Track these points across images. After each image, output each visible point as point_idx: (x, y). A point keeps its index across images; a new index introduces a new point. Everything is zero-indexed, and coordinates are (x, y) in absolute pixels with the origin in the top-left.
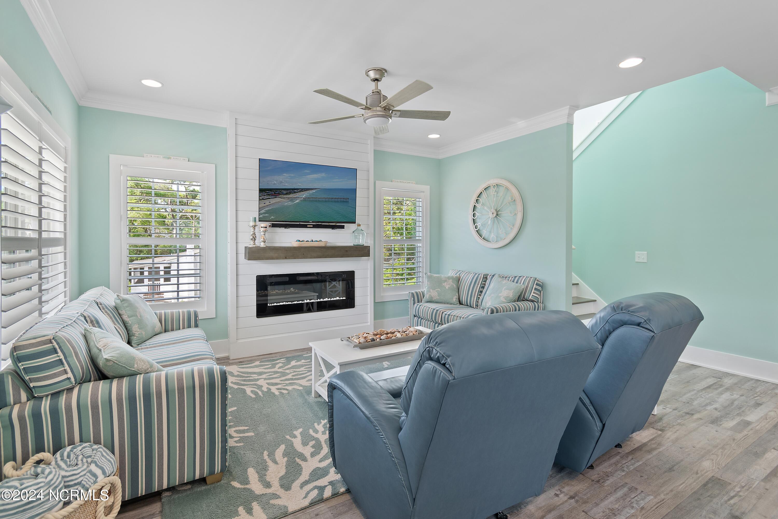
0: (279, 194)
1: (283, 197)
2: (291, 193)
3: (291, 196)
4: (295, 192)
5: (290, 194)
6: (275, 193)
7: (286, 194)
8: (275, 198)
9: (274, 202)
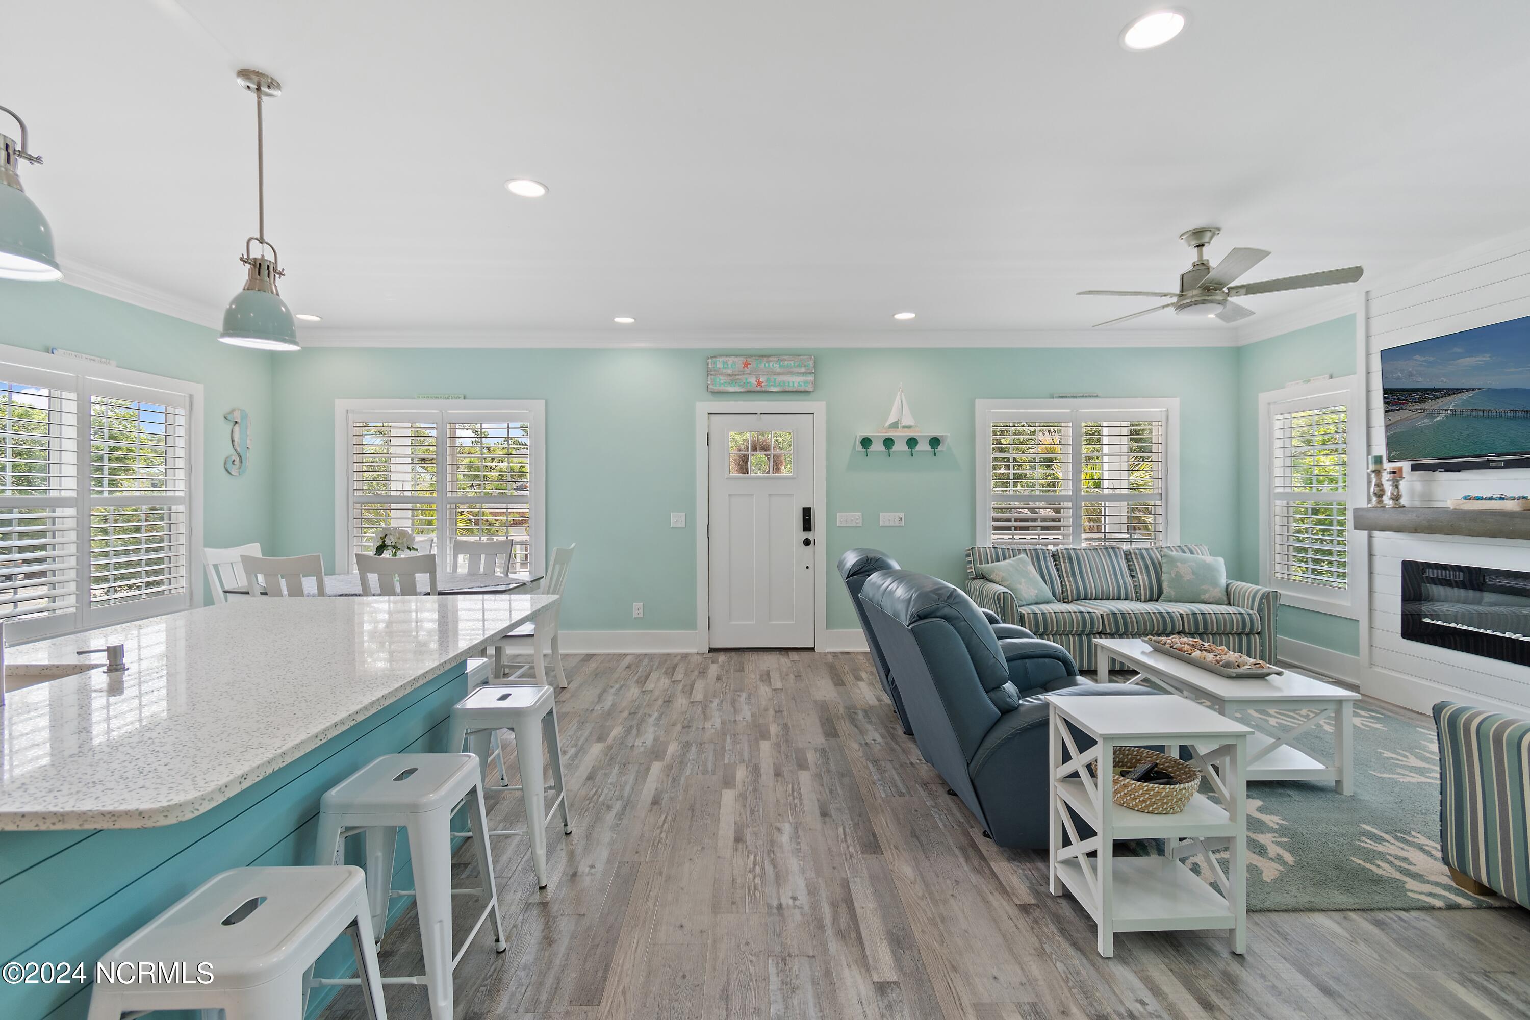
0: (1406, 400)
1: (1414, 407)
2: (1428, 399)
3: (1429, 405)
4: (1436, 398)
5: (1426, 401)
6: (1398, 399)
7: (1421, 401)
8: (1400, 409)
9: (1398, 418)
